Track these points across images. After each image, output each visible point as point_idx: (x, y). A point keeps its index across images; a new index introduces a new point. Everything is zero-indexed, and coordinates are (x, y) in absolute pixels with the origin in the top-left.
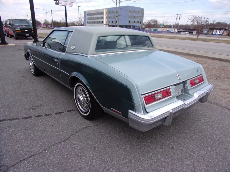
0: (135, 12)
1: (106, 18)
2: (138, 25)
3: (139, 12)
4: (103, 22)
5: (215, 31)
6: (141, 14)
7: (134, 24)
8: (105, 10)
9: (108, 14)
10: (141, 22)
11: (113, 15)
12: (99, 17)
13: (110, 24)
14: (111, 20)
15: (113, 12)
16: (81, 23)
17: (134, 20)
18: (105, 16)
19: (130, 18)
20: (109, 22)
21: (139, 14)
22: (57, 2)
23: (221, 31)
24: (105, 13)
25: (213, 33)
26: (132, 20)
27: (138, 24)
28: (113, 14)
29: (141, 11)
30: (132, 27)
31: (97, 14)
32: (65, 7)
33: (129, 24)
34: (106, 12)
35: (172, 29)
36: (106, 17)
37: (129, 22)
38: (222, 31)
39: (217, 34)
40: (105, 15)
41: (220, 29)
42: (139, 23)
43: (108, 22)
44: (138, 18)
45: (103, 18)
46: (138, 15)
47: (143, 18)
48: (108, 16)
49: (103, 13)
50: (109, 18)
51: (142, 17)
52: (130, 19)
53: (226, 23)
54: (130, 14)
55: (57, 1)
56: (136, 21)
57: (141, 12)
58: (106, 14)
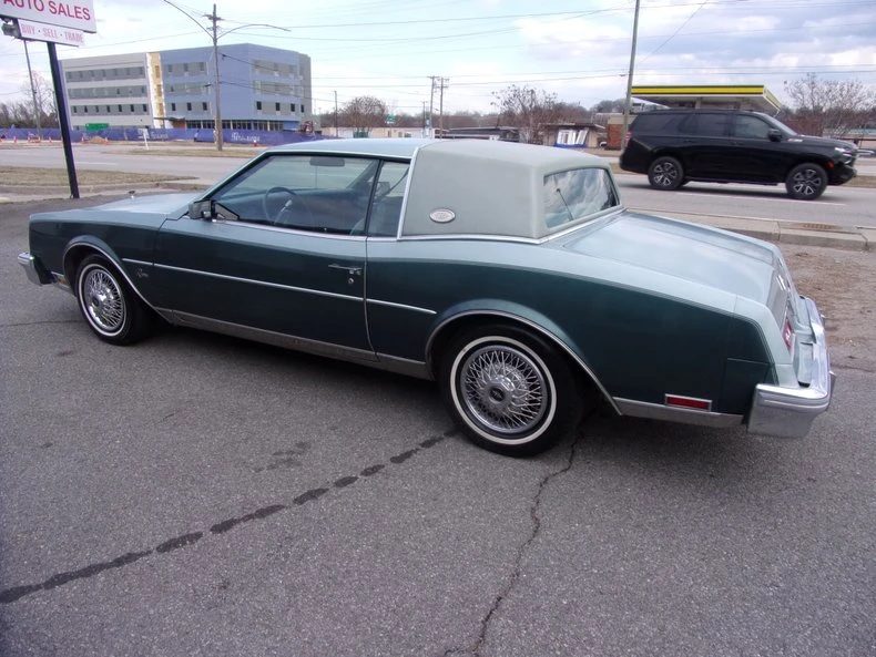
0: (276, 67)
1: (160, 94)
2: (293, 116)
3: (291, 69)
4: (145, 108)
5: (561, 134)
6: (301, 78)
7: (278, 116)
8: (149, 58)
9: (165, 76)
10: (302, 107)
11: (187, 78)
12: (126, 87)
13: (179, 117)
14: (181, 101)
15: (186, 67)
16: (43, 114)
17: (278, 98)
18: (152, 82)
19: (262, 90)
20: (174, 109)
21: (292, 76)
22: (11, 23)
23: (581, 132)
24: (150, 72)
25: (559, 142)
26: (269, 99)
27: (293, 114)
28: (186, 74)
29: (301, 66)
30: (271, 128)
31: (116, 74)
32: (51, 46)
33: (259, 116)
34: (157, 67)
35: (427, 130)
36: (159, 86)
37: (259, 106)
38: (583, 134)
39: (569, 143)
40: (151, 79)
41: (577, 128)
42: (298, 108)
43: (167, 110)
44: (292, 93)
45: (143, 91)
46: (291, 80)
47: (310, 91)
48: (166, 85)
49: (141, 72)
50: (170, 90)
51: (307, 86)
52: (260, 97)
53: (581, 108)
54: (258, 76)
55: (11, 18)
56: (286, 101)
57: (302, 68)
58: (158, 76)
